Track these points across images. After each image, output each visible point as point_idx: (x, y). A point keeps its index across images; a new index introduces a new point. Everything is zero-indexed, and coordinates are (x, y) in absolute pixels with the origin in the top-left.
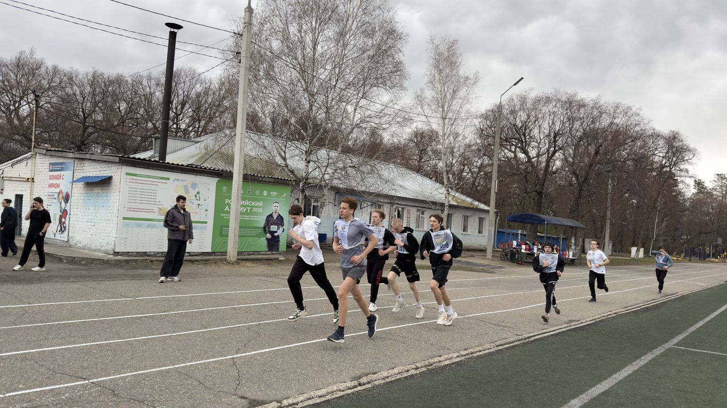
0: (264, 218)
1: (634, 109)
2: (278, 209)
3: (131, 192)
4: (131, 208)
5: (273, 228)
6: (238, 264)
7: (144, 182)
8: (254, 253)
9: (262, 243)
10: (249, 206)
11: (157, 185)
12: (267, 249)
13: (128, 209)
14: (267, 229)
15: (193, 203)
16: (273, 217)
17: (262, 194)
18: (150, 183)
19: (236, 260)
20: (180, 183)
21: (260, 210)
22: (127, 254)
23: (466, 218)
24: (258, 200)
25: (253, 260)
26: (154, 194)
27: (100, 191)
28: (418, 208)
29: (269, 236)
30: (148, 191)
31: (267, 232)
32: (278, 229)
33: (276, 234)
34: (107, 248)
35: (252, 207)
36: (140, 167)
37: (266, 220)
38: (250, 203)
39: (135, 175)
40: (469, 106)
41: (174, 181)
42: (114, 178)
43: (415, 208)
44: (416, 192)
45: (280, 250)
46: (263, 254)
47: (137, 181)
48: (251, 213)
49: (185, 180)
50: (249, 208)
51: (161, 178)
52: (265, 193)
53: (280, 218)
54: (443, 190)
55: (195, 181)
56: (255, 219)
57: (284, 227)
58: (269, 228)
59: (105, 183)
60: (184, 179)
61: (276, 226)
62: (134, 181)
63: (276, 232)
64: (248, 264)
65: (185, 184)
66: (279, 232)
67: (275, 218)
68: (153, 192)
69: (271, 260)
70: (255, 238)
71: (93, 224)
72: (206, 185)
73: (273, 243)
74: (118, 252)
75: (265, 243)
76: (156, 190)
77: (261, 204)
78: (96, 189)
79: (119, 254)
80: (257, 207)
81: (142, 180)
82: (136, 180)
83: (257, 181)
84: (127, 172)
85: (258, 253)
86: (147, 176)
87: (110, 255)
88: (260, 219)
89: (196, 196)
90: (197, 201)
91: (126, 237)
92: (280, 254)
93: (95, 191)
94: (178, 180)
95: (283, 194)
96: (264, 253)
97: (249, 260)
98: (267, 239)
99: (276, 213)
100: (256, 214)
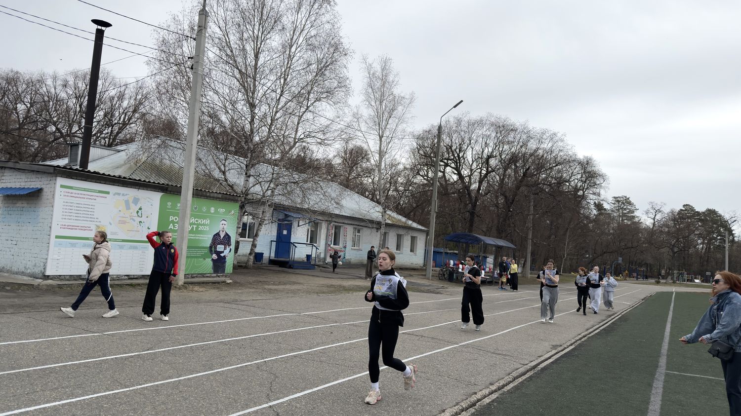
0: (211, 237)
1: (559, 135)
2: (225, 227)
3: (65, 207)
4: (65, 225)
5: (220, 248)
6: (186, 288)
7: (81, 196)
8: (199, 276)
9: (207, 265)
10: (195, 224)
11: (95, 199)
12: (212, 271)
13: (62, 227)
14: (213, 249)
15: (134, 221)
16: (220, 236)
17: (208, 211)
18: (88, 197)
19: (183, 284)
20: (121, 198)
21: (207, 228)
22: (59, 277)
23: (399, 237)
24: (205, 218)
25: (199, 284)
26: (91, 210)
27: (25, 205)
28: (355, 226)
29: (215, 256)
30: (85, 206)
31: (213, 252)
32: (225, 249)
33: (222, 255)
34: (33, 271)
35: (198, 225)
36: (76, 179)
37: (213, 238)
38: (197, 221)
39: (71, 188)
40: (404, 125)
41: (114, 195)
42: (45, 190)
43: (352, 226)
44: (352, 210)
45: (226, 272)
46: (207, 277)
47: (73, 195)
48: (198, 232)
49: (126, 195)
50: (195, 226)
51: (100, 192)
52: (212, 210)
53: (227, 237)
54: (379, 208)
55: (137, 196)
56: (201, 238)
57: (231, 247)
58: (215, 248)
59: (33, 196)
60: (125, 193)
61: (223, 246)
62: (69, 194)
63: (223, 252)
64: (196, 288)
65: (126, 199)
66: (226, 252)
67: (222, 237)
68: (90, 207)
69: (218, 283)
70: (200, 259)
71: (14, 243)
72: (149, 200)
73: (219, 264)
74: (48, 276)
75: (211, 264)
76: (94, 206)
77: (208, 222)
78: (20, 202)
79: (50, 277)
80: (204, 225)
81: (78, 194)
82: (71, 193)
83: (204, 196)
84: (62, 184)
85: (203, 275)
86: (85, 190)
87: (37, 278)
88: (206, 238)
89: (138, 212)
90: (138, 218)
91: (59, 258)
92: (226, 276)
93: (18, 205)
94: (119, 194)
95: (230, 212)
96: (209, 275)
97: (195, 283)
98: (213, 260)
99: (223, 231)
100: (201, 232)
